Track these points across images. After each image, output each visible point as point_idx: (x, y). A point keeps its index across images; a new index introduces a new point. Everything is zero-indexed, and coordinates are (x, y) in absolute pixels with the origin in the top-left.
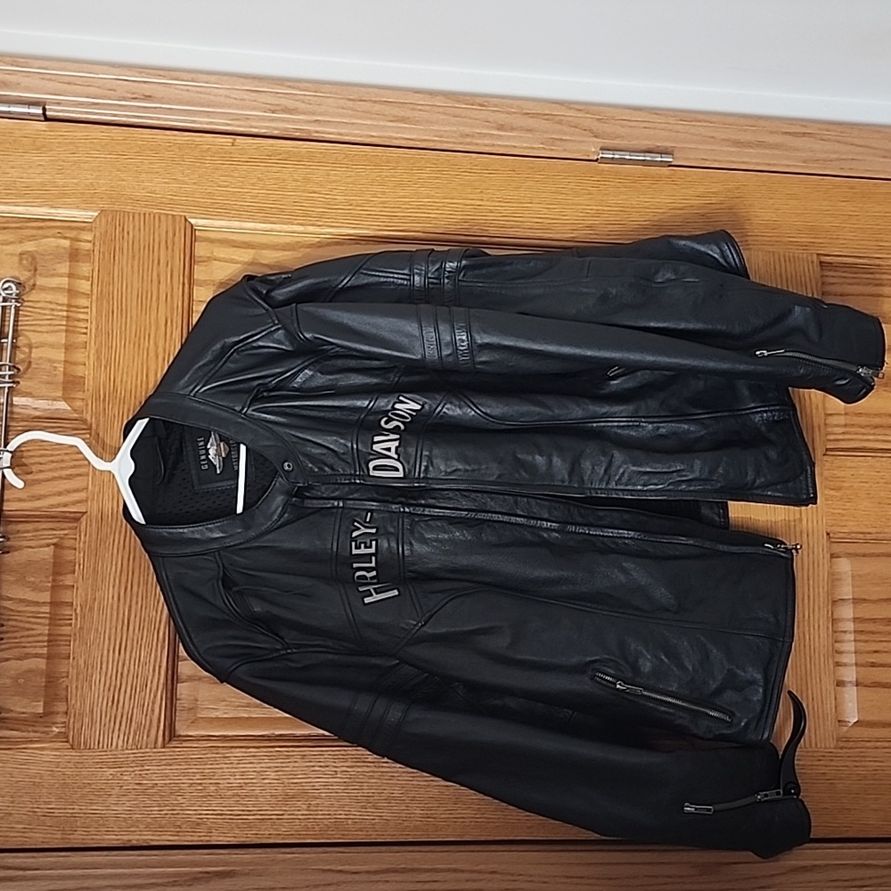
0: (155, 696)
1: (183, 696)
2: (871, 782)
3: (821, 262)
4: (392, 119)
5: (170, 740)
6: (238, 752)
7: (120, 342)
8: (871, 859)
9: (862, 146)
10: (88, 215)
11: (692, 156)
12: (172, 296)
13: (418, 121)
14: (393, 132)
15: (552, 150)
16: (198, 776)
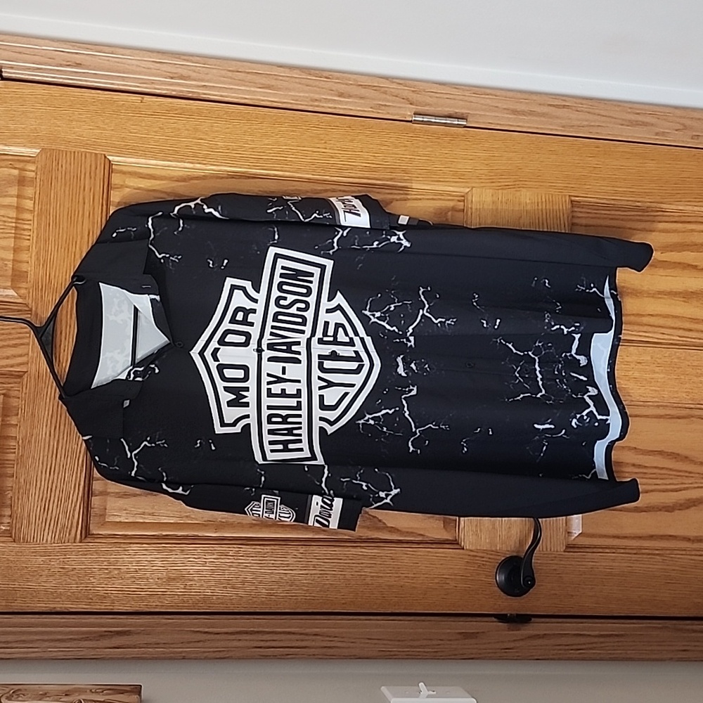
0: (75, 506)
1: (96, 506)
2: (589, 576)
3: (572, 201)
4: (261, 86)
5: (86, 537)
6: (135, 547)
7: (55, 247)
8: (586, 630)
9: (606, 116)
10: (33, 151)
11: (481, 121)
12: (93, 213)
13: (279, 88)
14: (261, 96)
15: (378, 113)
16: (105, 563)
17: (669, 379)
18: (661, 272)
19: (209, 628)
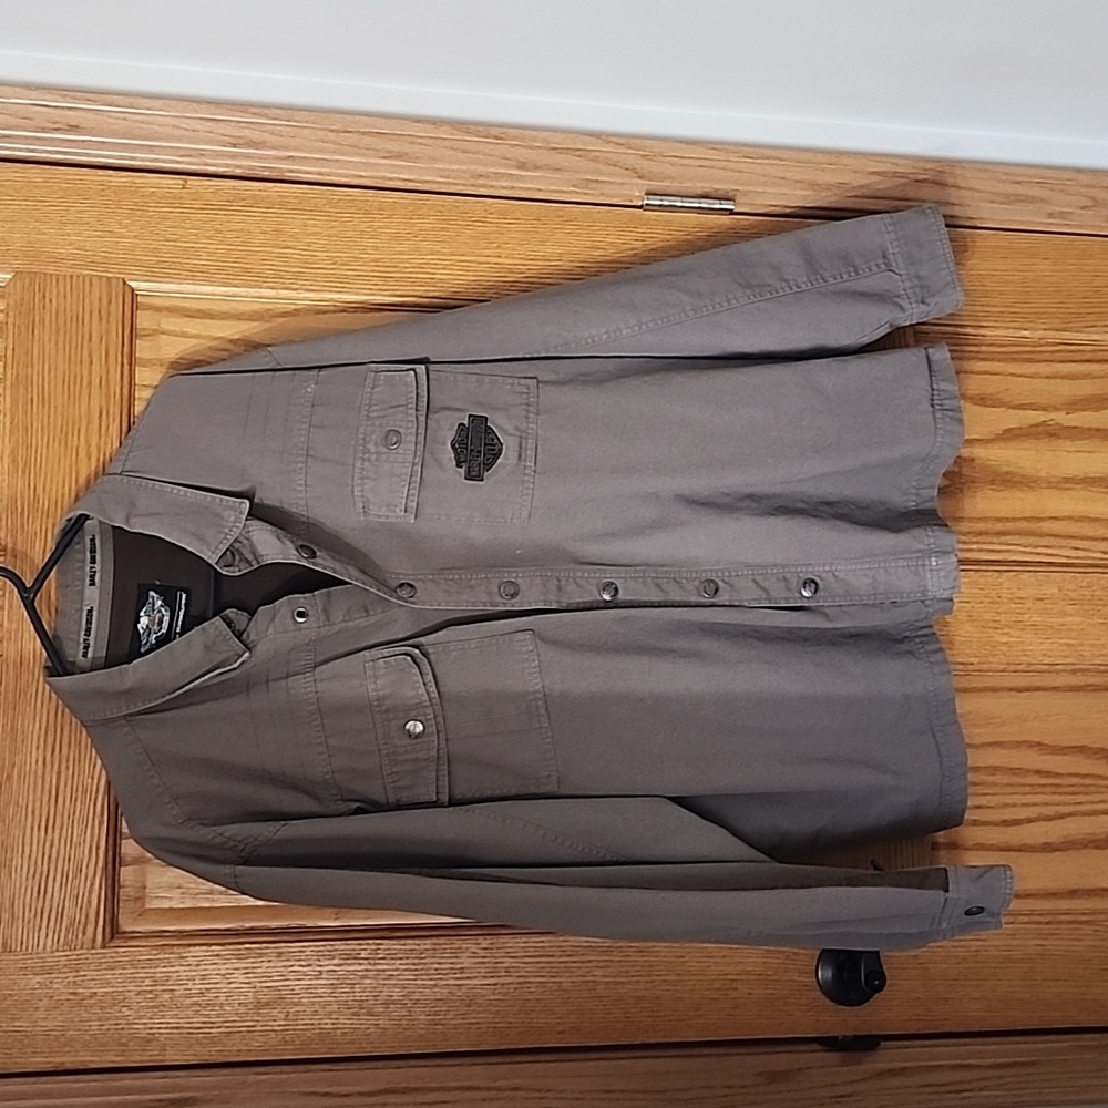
0: (92, 885)
1: (128, 883)
2: (972, 965)
4: (386, 155)
5: (112, 938)
6: (198, 951)
7: (42, 439)
10: (1, 277)
11: (758, 202)
12: (107, 380)
13: (417, 158)
14: (387, 171)
15: (586, 194)
16: (148, 982)
17: (1089, 624)
18: (1068, 445)
19: (331, 1086)
